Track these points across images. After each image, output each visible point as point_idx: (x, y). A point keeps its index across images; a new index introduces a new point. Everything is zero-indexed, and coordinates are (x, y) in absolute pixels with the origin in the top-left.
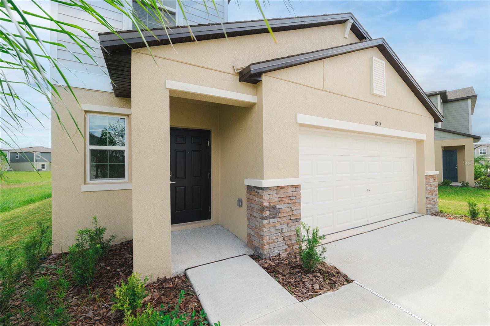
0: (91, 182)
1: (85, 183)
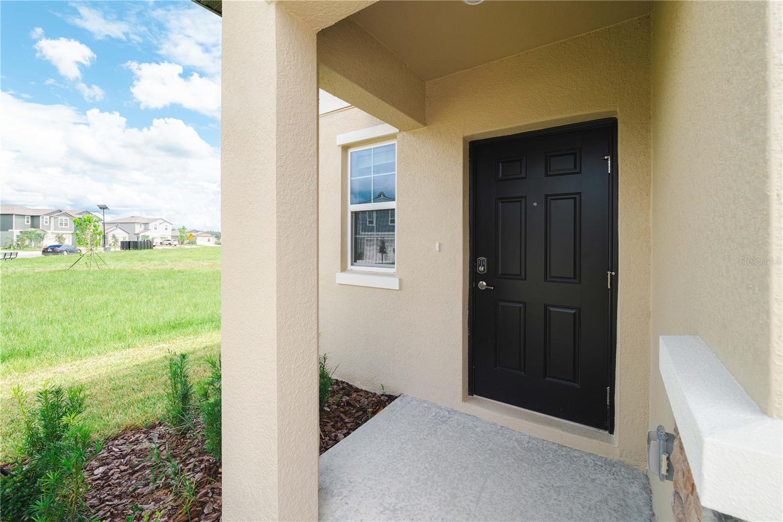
0: (354, 268)
1: (344, 269)
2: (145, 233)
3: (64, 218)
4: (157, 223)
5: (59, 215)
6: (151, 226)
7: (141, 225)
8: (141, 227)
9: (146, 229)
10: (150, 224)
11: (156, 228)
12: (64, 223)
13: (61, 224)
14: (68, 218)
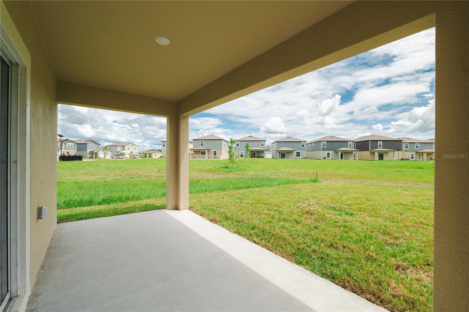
2: (122, 151)
3: (70, 143)
4: (129, 146)
5: (67, 142)
6: (126, 147)
7: (121, 147)
8: (121, 148)
9: (123, 149)
10: (125, 146)
11: (129, 149)
12: (70, 146)
13: (69, 147)
14: (73, 144)
